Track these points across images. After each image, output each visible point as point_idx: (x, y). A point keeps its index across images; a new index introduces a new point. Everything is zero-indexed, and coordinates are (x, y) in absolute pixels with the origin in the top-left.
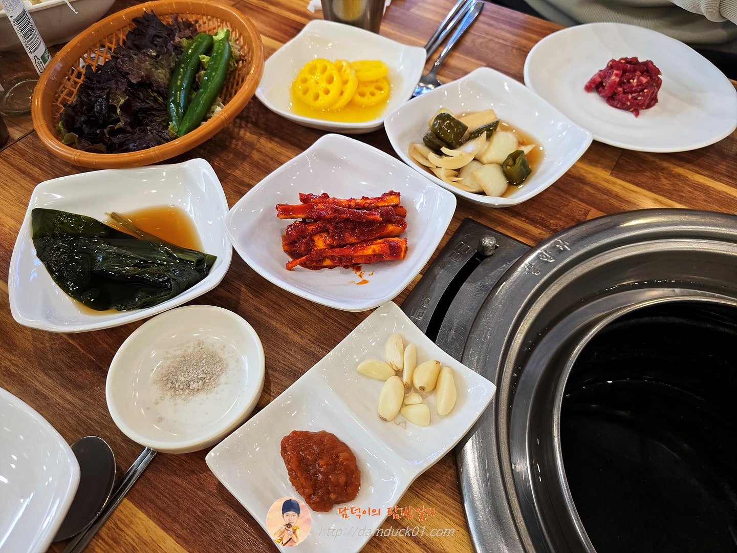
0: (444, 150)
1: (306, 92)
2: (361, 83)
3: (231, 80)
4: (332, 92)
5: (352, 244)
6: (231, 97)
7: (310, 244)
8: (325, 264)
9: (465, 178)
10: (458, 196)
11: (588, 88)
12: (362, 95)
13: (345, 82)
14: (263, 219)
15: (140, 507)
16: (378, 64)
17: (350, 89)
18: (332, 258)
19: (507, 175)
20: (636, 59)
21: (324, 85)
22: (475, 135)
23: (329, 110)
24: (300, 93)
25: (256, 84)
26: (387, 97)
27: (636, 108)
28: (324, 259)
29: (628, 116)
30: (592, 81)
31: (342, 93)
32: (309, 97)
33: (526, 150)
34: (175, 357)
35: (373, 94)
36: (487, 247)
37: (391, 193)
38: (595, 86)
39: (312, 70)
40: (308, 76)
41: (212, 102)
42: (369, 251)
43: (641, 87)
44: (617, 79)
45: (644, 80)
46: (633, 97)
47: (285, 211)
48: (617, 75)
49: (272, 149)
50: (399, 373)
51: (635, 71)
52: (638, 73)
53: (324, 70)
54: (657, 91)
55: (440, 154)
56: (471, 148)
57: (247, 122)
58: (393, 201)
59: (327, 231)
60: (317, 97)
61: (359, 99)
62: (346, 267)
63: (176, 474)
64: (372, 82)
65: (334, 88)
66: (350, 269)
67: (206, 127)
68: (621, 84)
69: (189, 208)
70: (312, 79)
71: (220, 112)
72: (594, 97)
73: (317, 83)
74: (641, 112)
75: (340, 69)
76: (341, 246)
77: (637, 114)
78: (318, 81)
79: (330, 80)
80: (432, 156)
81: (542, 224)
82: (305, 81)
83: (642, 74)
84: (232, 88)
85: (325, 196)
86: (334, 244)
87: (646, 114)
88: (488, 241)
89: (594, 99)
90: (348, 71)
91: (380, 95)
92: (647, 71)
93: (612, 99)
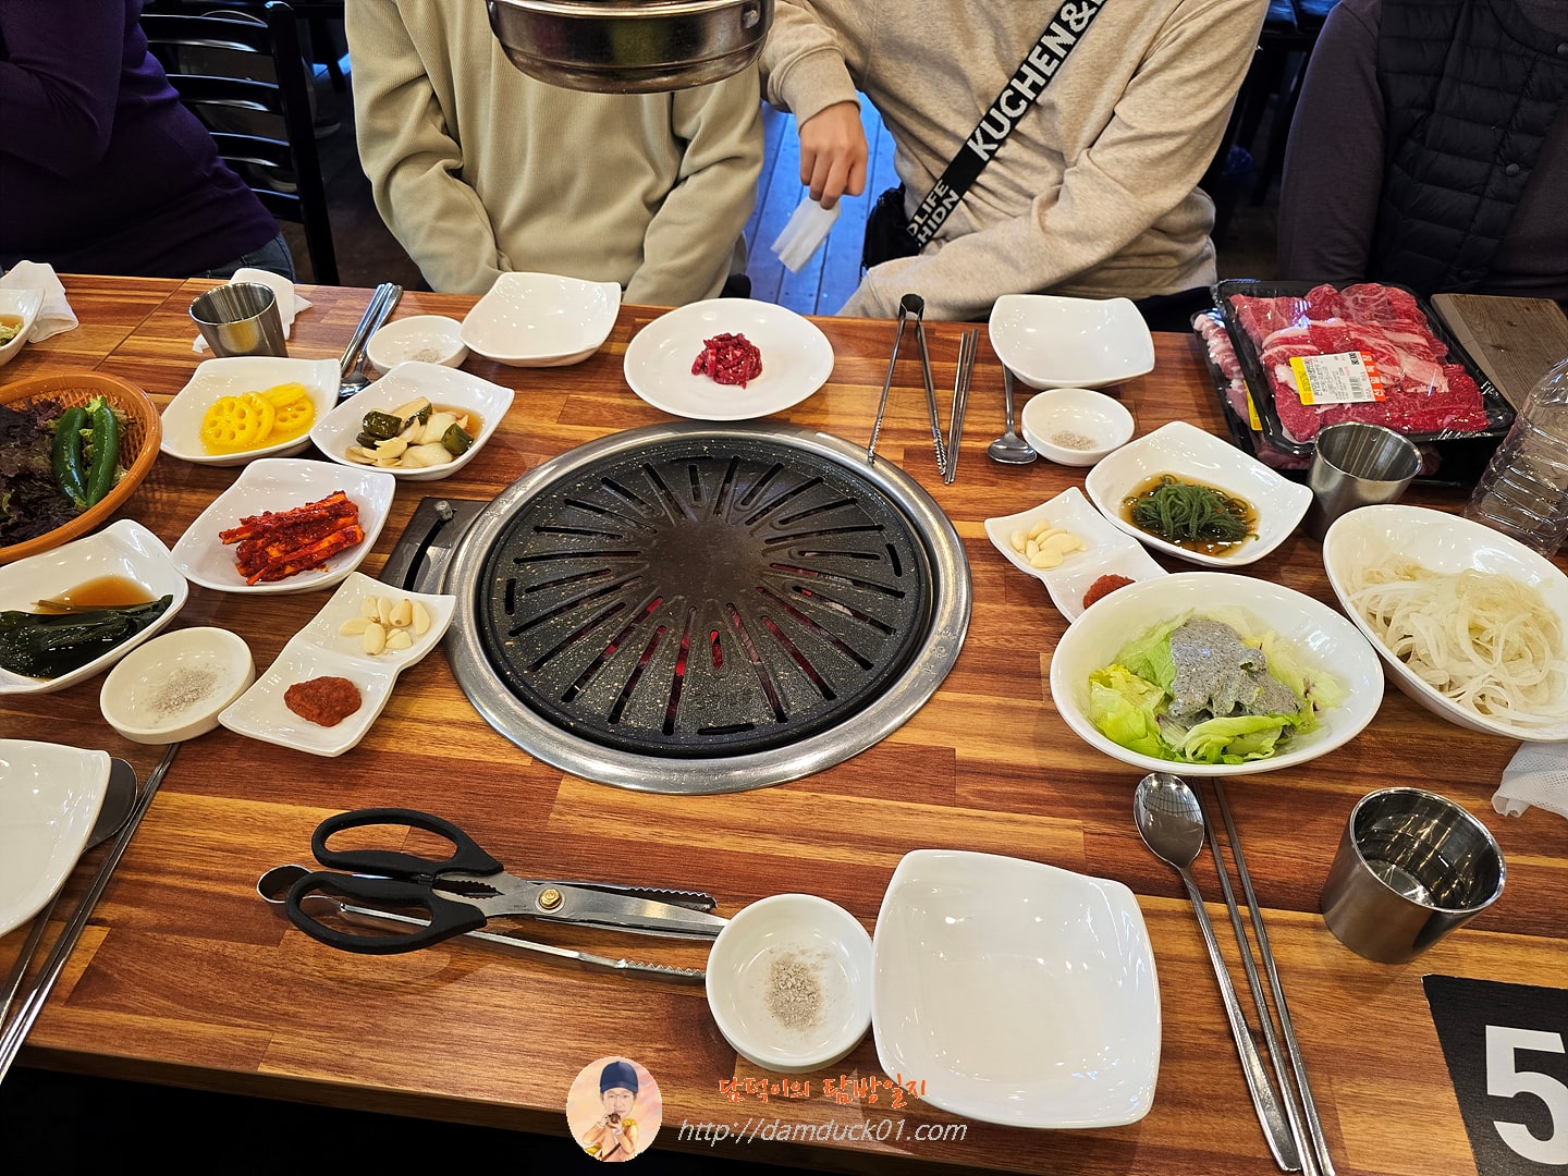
0: (377, 443)
1: (218, 435)
2: (278, 410)
3: (125, 446)
4: (247, 426)
5: (306, 545)
6: (131, 462)
7: (264, 555)
8: (286, 572)
9: (407, 460)
10: (394, 475)
11: (695, 371)
12: (284, 420)
13: (260, 413)
14: (211, 552)
15: (171, 791)
16: (290, 387)
17: (267, 419)
18: (291, 563)
19: (448, 449)
20: (729, 334)
21: (237, 422)
22: (409, 424)
23: (250, 444)
24: (213, 437)
25: (159, 439)
26: (313, 415)
27: (741, 381)
28: (285, 565)
29: (738, 389)
30: (696, 364)
31: (259, 424)
32: (225, 437)
33: (462, 424)
34: (161, 687)
35: (295, 417)
36: (441, 511)
37: (336, 493)
38: (699, 368)
39: (219, 411)
40: (216, 418)
41: (112, 471)
42: (325, 544)
43: (738, 361)
44: (714, 358)
45: (738, 353)
46: (733, 372)
47: (228, 536)
48: (712, 354)
49: (199, 500)
50: (377, 621)
51: (727, 347)
52: (730, 348)
53: (232, 406)
54: (757, 361)
55: (375, 447)
56: (408, 435)
57: (159, 483)
58: (340, 498)
59: (278, 540)
60: (233, 436)
61: (280, 424)
62: (310, 568)
63: (196, 761)
64: (291, 405)
65: (250, 420)
66: (315, 569)
67: (114, 495)
68: (719, 361)
69: (127, 571)
70: (222, 420)
71: (126, 477)
72: (702, 377)
73: (229, 422)
74: (749, 383)
75: (250, 402)
76: (295, 550)
77: (744, 387)
78: (229, 421)
79: (242, 415)
80: (367, 451)
81: (498, 482)
82: (214, 424)
83: (736, 348)
84: (129, 453)
85: (267, 514)
86: (289, 548)
87: (752, 384)
88: (442, 506)
89: (703, 380)
90: (259, 401)
91: (303, 416)
92: (739, 344)
93: (717, 377)
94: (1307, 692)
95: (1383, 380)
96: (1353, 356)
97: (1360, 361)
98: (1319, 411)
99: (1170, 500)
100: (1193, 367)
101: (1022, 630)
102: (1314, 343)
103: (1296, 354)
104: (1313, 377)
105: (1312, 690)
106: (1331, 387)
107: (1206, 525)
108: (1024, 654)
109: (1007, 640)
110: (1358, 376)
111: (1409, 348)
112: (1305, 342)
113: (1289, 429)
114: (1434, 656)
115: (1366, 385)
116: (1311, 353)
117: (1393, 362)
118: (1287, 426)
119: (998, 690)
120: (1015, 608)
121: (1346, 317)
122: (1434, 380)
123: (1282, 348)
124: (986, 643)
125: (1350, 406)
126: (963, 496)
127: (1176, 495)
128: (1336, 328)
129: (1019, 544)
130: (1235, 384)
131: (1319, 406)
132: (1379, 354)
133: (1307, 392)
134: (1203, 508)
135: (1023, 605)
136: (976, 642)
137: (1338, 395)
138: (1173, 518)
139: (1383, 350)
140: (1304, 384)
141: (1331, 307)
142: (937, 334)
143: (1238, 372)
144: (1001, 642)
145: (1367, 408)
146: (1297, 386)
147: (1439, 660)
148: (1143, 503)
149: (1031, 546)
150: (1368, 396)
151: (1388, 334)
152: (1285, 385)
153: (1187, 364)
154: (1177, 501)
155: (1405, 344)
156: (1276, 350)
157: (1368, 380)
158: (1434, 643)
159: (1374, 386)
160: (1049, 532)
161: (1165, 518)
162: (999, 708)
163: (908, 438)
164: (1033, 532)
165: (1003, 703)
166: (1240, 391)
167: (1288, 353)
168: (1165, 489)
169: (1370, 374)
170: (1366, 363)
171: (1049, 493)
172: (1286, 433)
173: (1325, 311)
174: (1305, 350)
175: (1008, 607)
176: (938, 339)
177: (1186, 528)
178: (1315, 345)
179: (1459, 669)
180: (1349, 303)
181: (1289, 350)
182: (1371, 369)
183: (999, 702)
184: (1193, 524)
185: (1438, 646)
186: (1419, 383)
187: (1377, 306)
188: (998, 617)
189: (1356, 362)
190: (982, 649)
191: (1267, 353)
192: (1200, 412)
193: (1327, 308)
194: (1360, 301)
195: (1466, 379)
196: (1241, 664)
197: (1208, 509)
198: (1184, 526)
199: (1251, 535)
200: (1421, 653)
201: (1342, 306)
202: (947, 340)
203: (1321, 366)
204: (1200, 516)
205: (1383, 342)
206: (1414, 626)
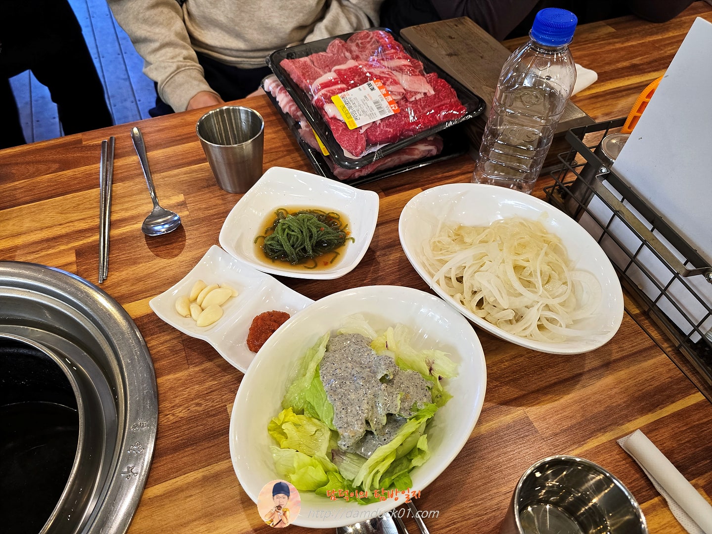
94: (431, 370)
95: (394, 98)
96: (369, 85)
97: (376, 87)
98: (362, 131)
99: (286, 233)
100: (274, 118)
101: (207, 389)
102: (342, 82)
103: (334, 93)
104: (350, 107)
105: (434, 366)
106: (363, 111)
107: (317, 242)
108: (214, 413)
109: (198, 404)
110: (378, 98)
111: (400, 69)
112: (336, 83)
113: (347, 150)
114: (500, 300)
115: (385, 103)
116: (343, 90)
117: (395, 82)
118: (345, 148)
119: (200, 462)
120: (197, 369)
121: (356, 58)
122: (423, 87)
123: (323, 91)
124: (181, 415)
125: (379, 122)
126: (133, 277)
127: (289, 227)
128: (353, 68)
129: (184, 312)
130: (303, 124)
131: (361, 128)
132: (385, 79)
133: (350, 120)
134: (310, 231)
135: (201, 363)
136: (172, 418)
137: (370, 116)
138: (293, 246)
139: (387, 76)
140: (346, 114)
141: (344, 54)
142: (84, 143)
143: (302, 116)
144: (193, 408)
145: (391, 120)
146: (342, 117)
147: (504, 302)
148: (268, 240)
149: (194, 309)
150: (389, 112)
151: (385, 63)
152: (334, 118)
153: (269, 117)
154: (291, 233)
155: (397, 67)
156: (320, 93)
157: (385, 99)
158: (497, 291)
159: (390, 103)
160: (206, 290)
161: (287, 248)
162: (206, 480)
163: (77, 239)
164: (192, 295)
165: (207, 473)
166: (308, 129)
167: (329, 94)
168: (279, 225)
169: (385, 95)
170: (380, 88)
171: (200, 250)
172: (347, 154)
173: (342, 57)
174: (339, 89)
175: (193, 370)
176: (86, 147)
177: (304, 250)
178: (344, 83)
179: (518, 303)
180: (354, 48)
181: (329, 91)
182: (384, 91)
183: (203, 474)
184: (308, 246)
185: (499, 291)
186: (416, 93)
187: (371, 45)
188: (185, 384)
189: (373, 89)
190: (176, 425)
191: (316, 98)
192: (287, 151)
193: (342, 55)
194: (360, 45)
195: (441, 82)
196: (379, 377)
197: (314, 230)
198: (302, 249)
199: (349, 239)
200: (491, 300)
201: (351, 52)
202: (93, 146)
203: (352, 98)
204: (311, 237)
205: (384, 70)
206: (480, 283)
